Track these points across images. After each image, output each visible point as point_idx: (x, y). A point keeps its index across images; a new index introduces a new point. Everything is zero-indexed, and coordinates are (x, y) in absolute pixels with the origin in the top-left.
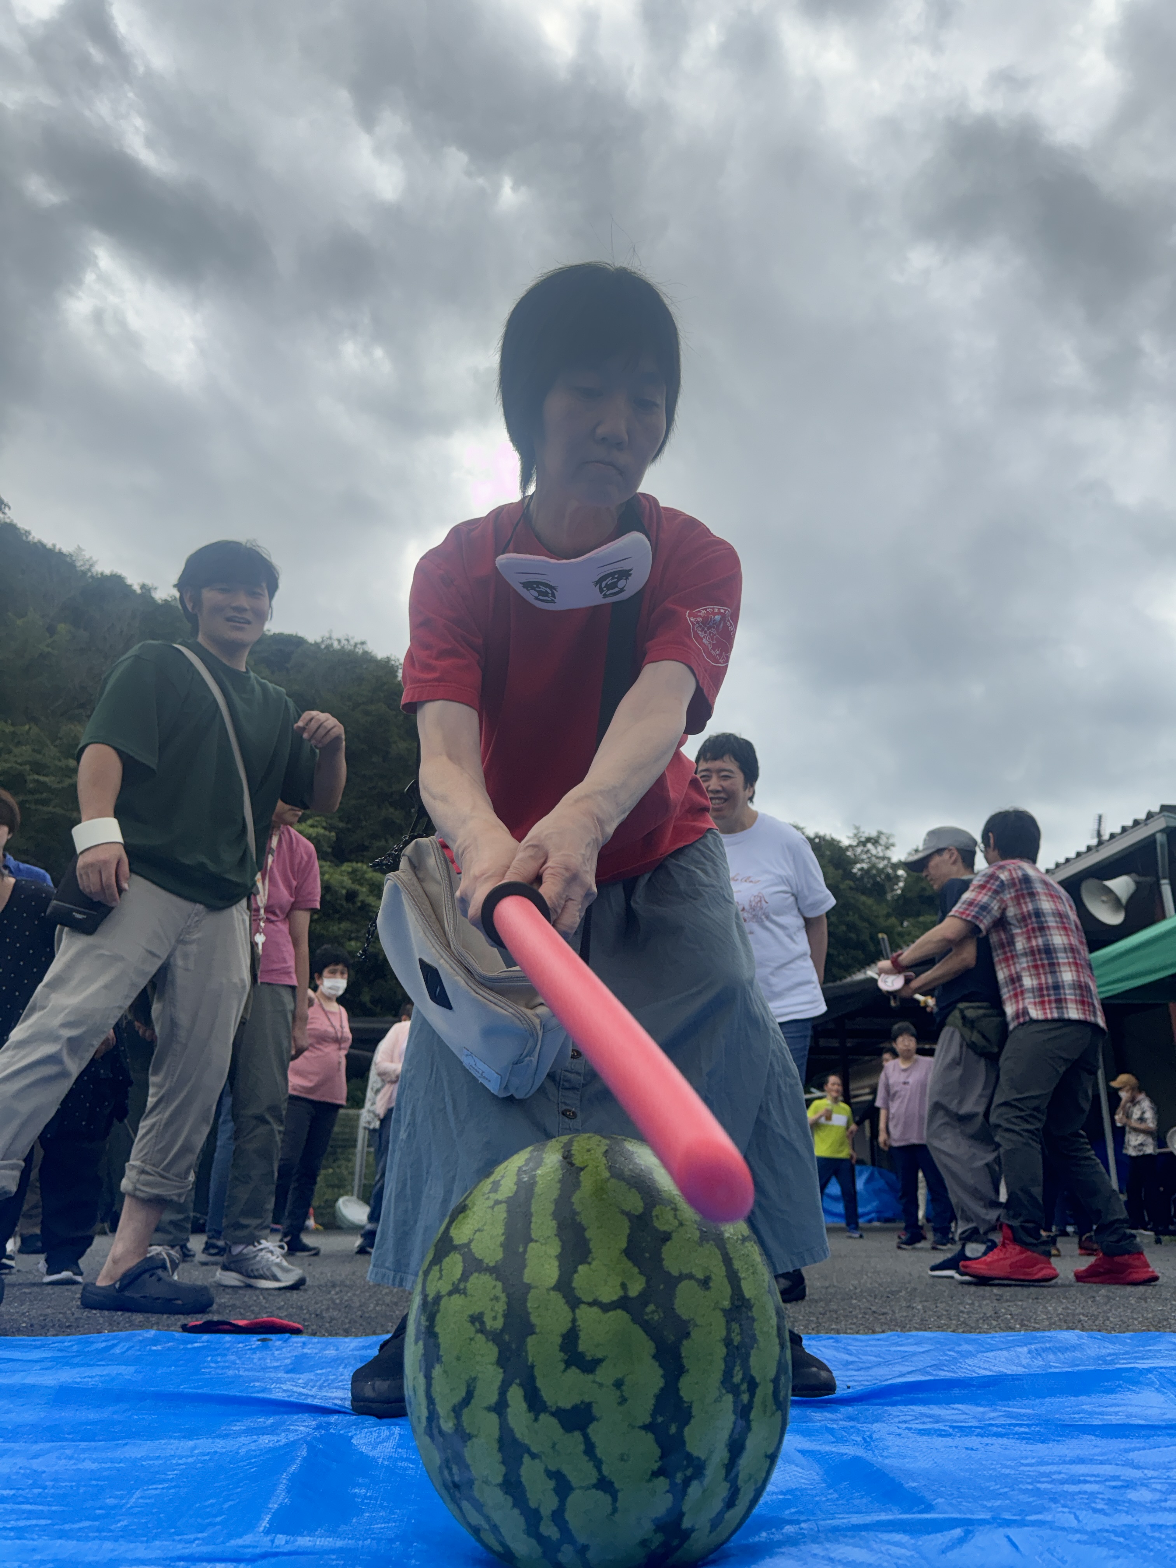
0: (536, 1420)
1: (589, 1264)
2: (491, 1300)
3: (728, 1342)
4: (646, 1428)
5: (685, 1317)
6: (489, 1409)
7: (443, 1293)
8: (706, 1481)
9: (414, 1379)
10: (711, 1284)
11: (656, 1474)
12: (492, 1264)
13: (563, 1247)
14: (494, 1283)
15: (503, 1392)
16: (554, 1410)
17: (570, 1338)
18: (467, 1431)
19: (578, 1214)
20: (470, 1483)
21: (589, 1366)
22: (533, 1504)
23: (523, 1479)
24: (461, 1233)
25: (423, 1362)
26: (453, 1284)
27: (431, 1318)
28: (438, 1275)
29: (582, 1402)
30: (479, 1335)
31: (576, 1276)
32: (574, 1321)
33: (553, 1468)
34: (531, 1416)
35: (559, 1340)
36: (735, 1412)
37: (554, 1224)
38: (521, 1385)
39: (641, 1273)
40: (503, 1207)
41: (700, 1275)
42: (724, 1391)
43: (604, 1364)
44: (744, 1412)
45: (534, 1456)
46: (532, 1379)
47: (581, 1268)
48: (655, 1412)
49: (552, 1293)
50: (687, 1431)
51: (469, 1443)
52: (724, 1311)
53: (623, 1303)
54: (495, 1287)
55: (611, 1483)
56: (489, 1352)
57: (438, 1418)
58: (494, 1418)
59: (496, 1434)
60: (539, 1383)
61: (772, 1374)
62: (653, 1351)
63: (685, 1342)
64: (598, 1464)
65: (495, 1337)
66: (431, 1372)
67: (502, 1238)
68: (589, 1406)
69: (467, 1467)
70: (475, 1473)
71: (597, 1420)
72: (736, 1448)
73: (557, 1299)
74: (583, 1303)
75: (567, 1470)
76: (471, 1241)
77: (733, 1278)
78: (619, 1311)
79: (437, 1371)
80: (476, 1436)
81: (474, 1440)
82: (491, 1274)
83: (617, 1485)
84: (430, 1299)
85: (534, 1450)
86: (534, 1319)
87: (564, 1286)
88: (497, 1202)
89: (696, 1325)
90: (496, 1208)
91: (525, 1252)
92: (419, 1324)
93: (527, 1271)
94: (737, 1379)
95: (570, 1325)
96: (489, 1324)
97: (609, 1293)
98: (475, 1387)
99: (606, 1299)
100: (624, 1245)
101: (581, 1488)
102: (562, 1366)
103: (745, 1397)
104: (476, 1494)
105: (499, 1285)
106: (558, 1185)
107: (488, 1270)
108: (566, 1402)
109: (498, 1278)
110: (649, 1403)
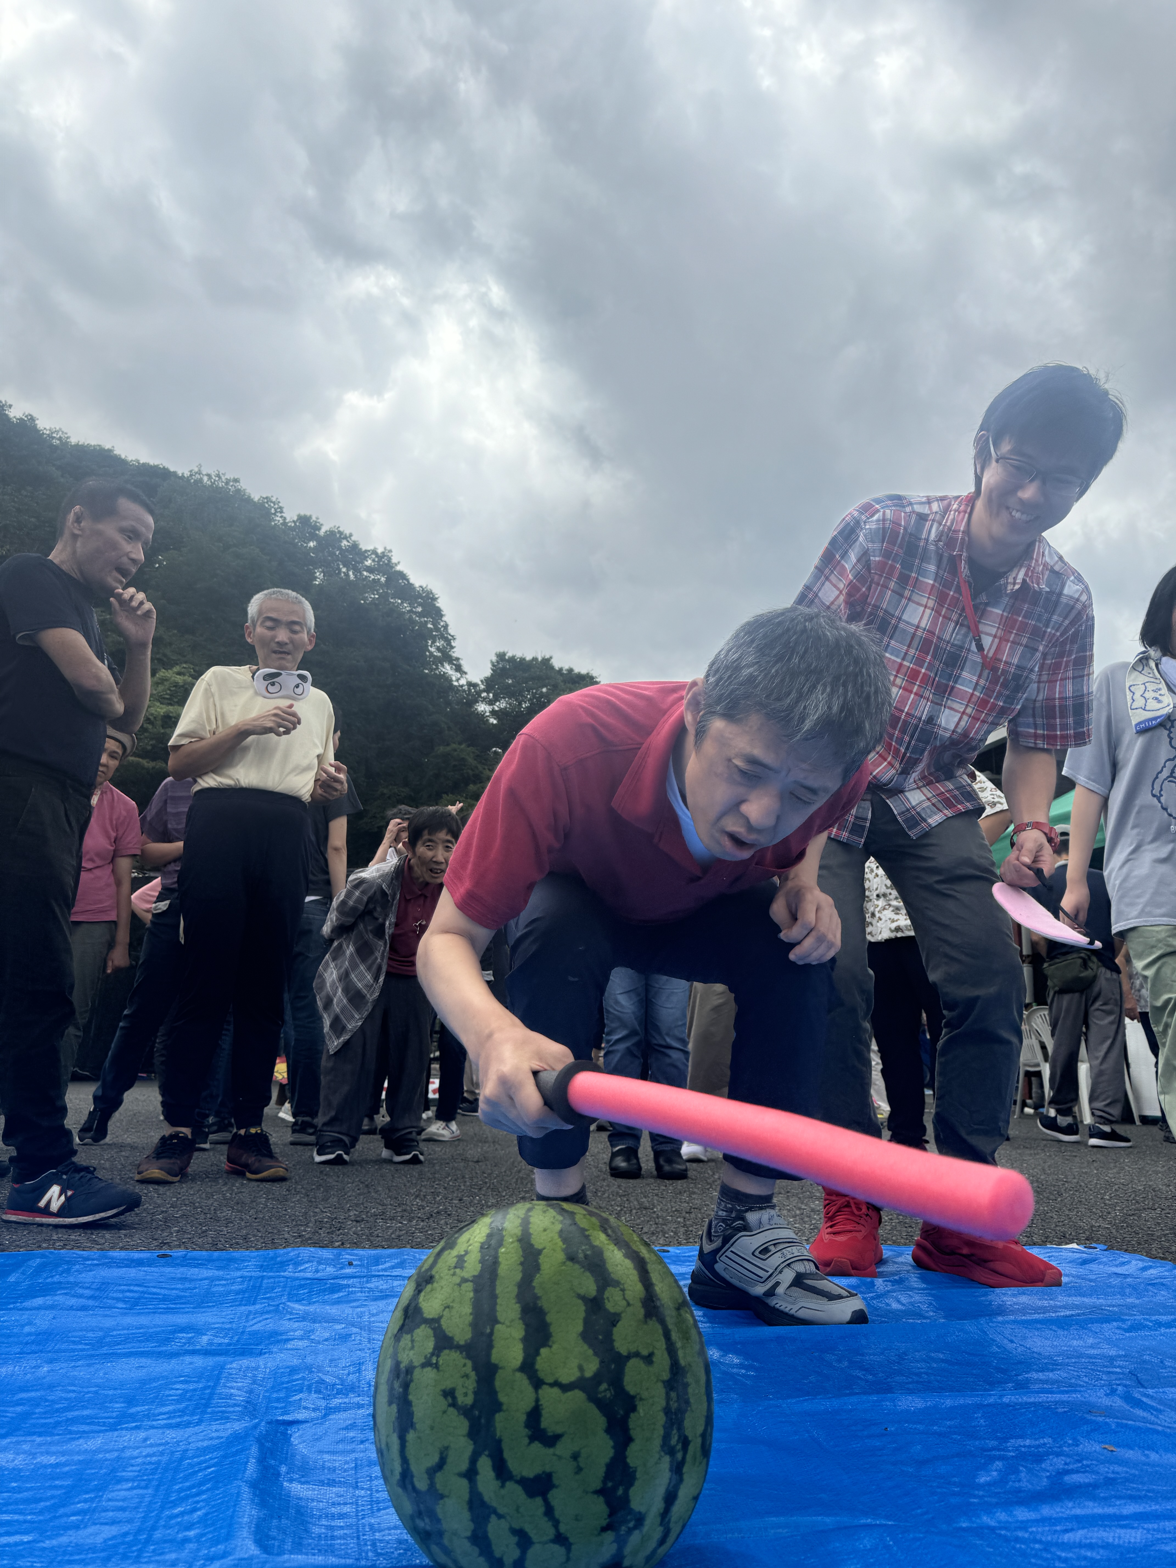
1: (550, 1347)
2: (463, 1377)
3: (667, 1411)
4: (599, 1492)
5: (632, 1393)
6: (461, 1475)
7: (416, 1364)
8: (646, 1528)
9: (388, 1436)
10: (654, 1359)
11: (604, 1529)
12: (462, 1343)
13: (526, 1331)
14: (463, 1361)
15: (473, 1461)
16: (518, 1478)
17: (534, 1415)
18: (440, 1492)
19: (539, 1298)
20: (441, 1534)
21: (550, 1440)
22: (497, 1554)
23: (490, 1535)
24: (431, 1305)
25: (396, 1424)
26: (426, 1357)
27: (406, 1386)
28: (410, 1345)
29: (544, 1472)
30: (451, 1409)
31: (538, 1358)
32: (537, 1400)
33: (516, 1526)
34: (499, 1483)
35: (523, 1418)
36: (671, 1470)
37: (517, 1307)
38: (490, 1456)
39: (596, 1354)
40: (469, 1286)
41: (645, 1353)
42: (663, 1454)
43: (563, 1439)
44: (678, 1469)
45: (500, 1517)
46: (500, 1451)
47: (544, 1351)
48: (606, 1478)
49: (518, 1375)
50: (632, 1492)
51: (441, 1502)
52: (663, 1382)
53: (581, 1384)
54: (465, 1365)
55: (566, 1539)
56: (462, 1425)
57: (412, 1476)
58: (465, 1482)
59: (466, 1497)
60: (507, 1455)
61: (700, 1429)
62: (605, 1425)
63: (632, 1415)
64: (556, 1523)
65: (466, 1412)
66: (405, 1436)
67: (470, 1318)
68: (549, 1475)
69: (439, 1521)
70: (445, 1526)
71: (557, 1487)
72: (670, 1498)
73: (523, 1381)
74: (544, 1383)
75: (528, 1528)
76: (440, 1317)
77: (671, 1350)
78: (577, 1391)
79: (411, 1436)
80: (448, 1497)
81: (446, 1499)
82: (461, 1353)
83: (571, 1540)
84: (402, 1366)
85: (501, 1510)
86: (502, 1398)
87: (528, 1367)
88: (464, 1280)
89: (641, 1399)
90: (464, 1285)
91: (492, 1333)
92: (391, 1389)
93: (494, 1351)
94: (674, 1441)
95: (533, 1404)
96: (461, 1399)
97: (569, 1374)
98: (447, 1455)
99: (565, 1379)
100: (580, 1328)
101: (539, 1543)
102: (527, 1441)
103: (679, 1456)
104: (446, 1541)
105: (469, 1364)
106: (520, 1268)
107: (458, 1347)
108: (529, 1472)
109: (469, 1357)
110: (601, 1471)
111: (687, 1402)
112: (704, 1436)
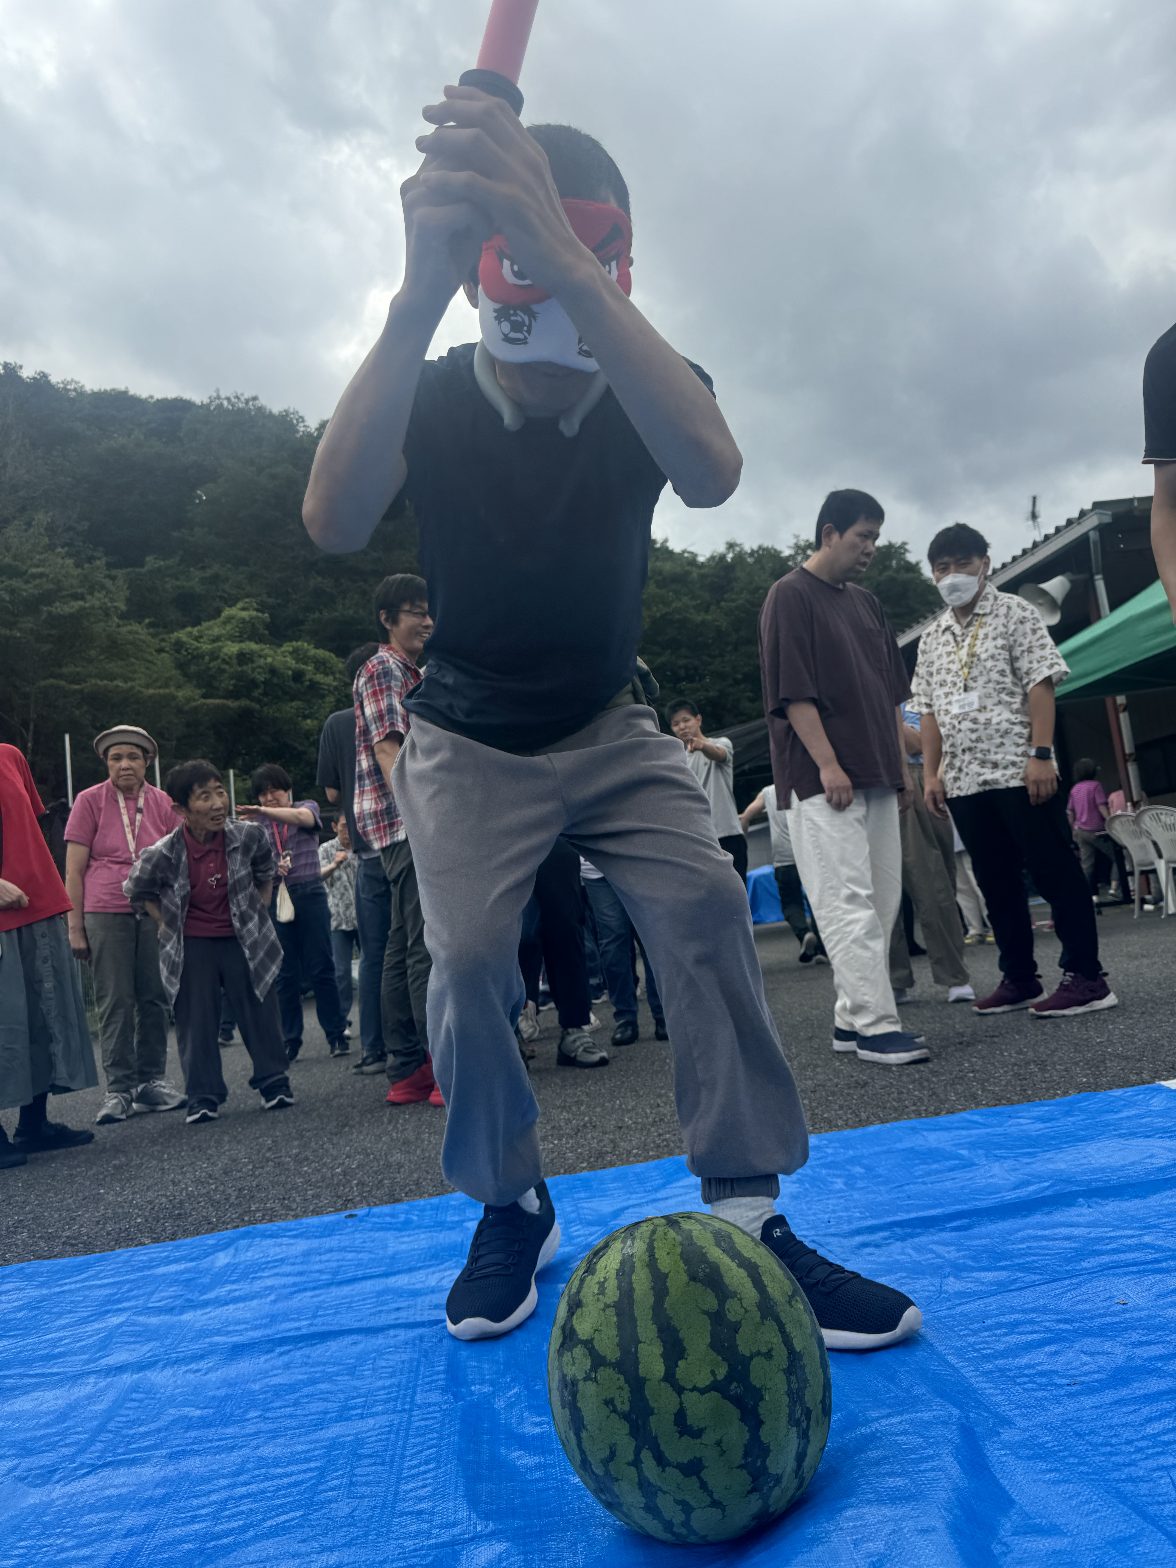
0: (664, 1471)
1: (686, 1359)
2: (618, 1389)
3: (790, 1393)
4: (741, 1467)
5: (758, 1386)
6: (629, 1464)
7: (579, 1378)
8: (783, 1483)
10: (773, 1353)
11: (750, 1492)
12: (613, 1361)
13: (664, 1347)
14: (617, 1376)
15: (637, 1453)
16: (675, 1464)
17: (680, 1417)
18: (615, 1476)
19: (671, 1318)
20: (621, 1504)
21: (697, 1434)
22: (668, 1518)
23: (659, 1505)
24: (583, 1328)
25: (571, 1424)
26: (585, 1372)
27: (574, 1394)
28: (571, 1361)
29: (695, 1458)
30: (613, 1414)
31: (677, 1369)
32: (681, 1403)
33: (679, 1498)
34: (660, 1468)
35: (672, 1418)
36: (798, 1437)
37: (654, 1328)
38: (650, 1449)
39: (724, 1359)
40: (611, 1311)
41: (764, 1350)
42: (790, 1427)
43: (707, 1431)
44: (804, 1435)
45: (665, 1493)
46: (658, 1446)
47: (680, 1363)
48: (746, 1455)
49: (663, 1384)
50: (768, 1460)
51: (616, 1483)
52: (783, 1370)
53: (715, 1386)
54: (618, 1379)
55: (721, 1503)
56: (623, 1428)
57: (591, 1463)
58: (633, 1469)
59: (636, 1479)
60: (662, 1448)
61: (820, 1397)
62: (739, 1416)
63: (760, 1403)
64: (710, 1494)
65: (626, 1417)
66: (579, 1433)
67: (617, 1340)
68: (700, 1460)
69: (617, 1495)
70: (623, 1498)
71: (707, 1467)
73: (667, 1390)
74: (685, 1389)
75: (687, 1498)
77: (787, 1340)
78: (713, 1392)
79: (584, 1435)
80: (621, 1479)
81: (620, 1481)
82: (614, 1369)
83: (724, 1503)
85: (665, 1489)
86: (652, 1404)
87: (669, 1377)
88: (607, 1306)
89: (767, 1388)
90: (607, 1310)
91: (636, 1352)
92: (562, 1397)
93: (641, 1366)
94: (798, 1415)
95: (678, 1406)
96: (619, 1407)
97: (704, 1379)
98: (615, 1450)
99: (701, 1385)
100: (708, 1340)
101: (700, 1508)
102: (678, 1435)
103: (804, 1425)
104: (627, 1509)
105: (622, 1378)
106: (652, 1292)
107: (611, 1365)
108: (684, 1459)
109: (620, 1372)
110: (741, 1453)
111: (806, 1381)
112: (823, 1402)
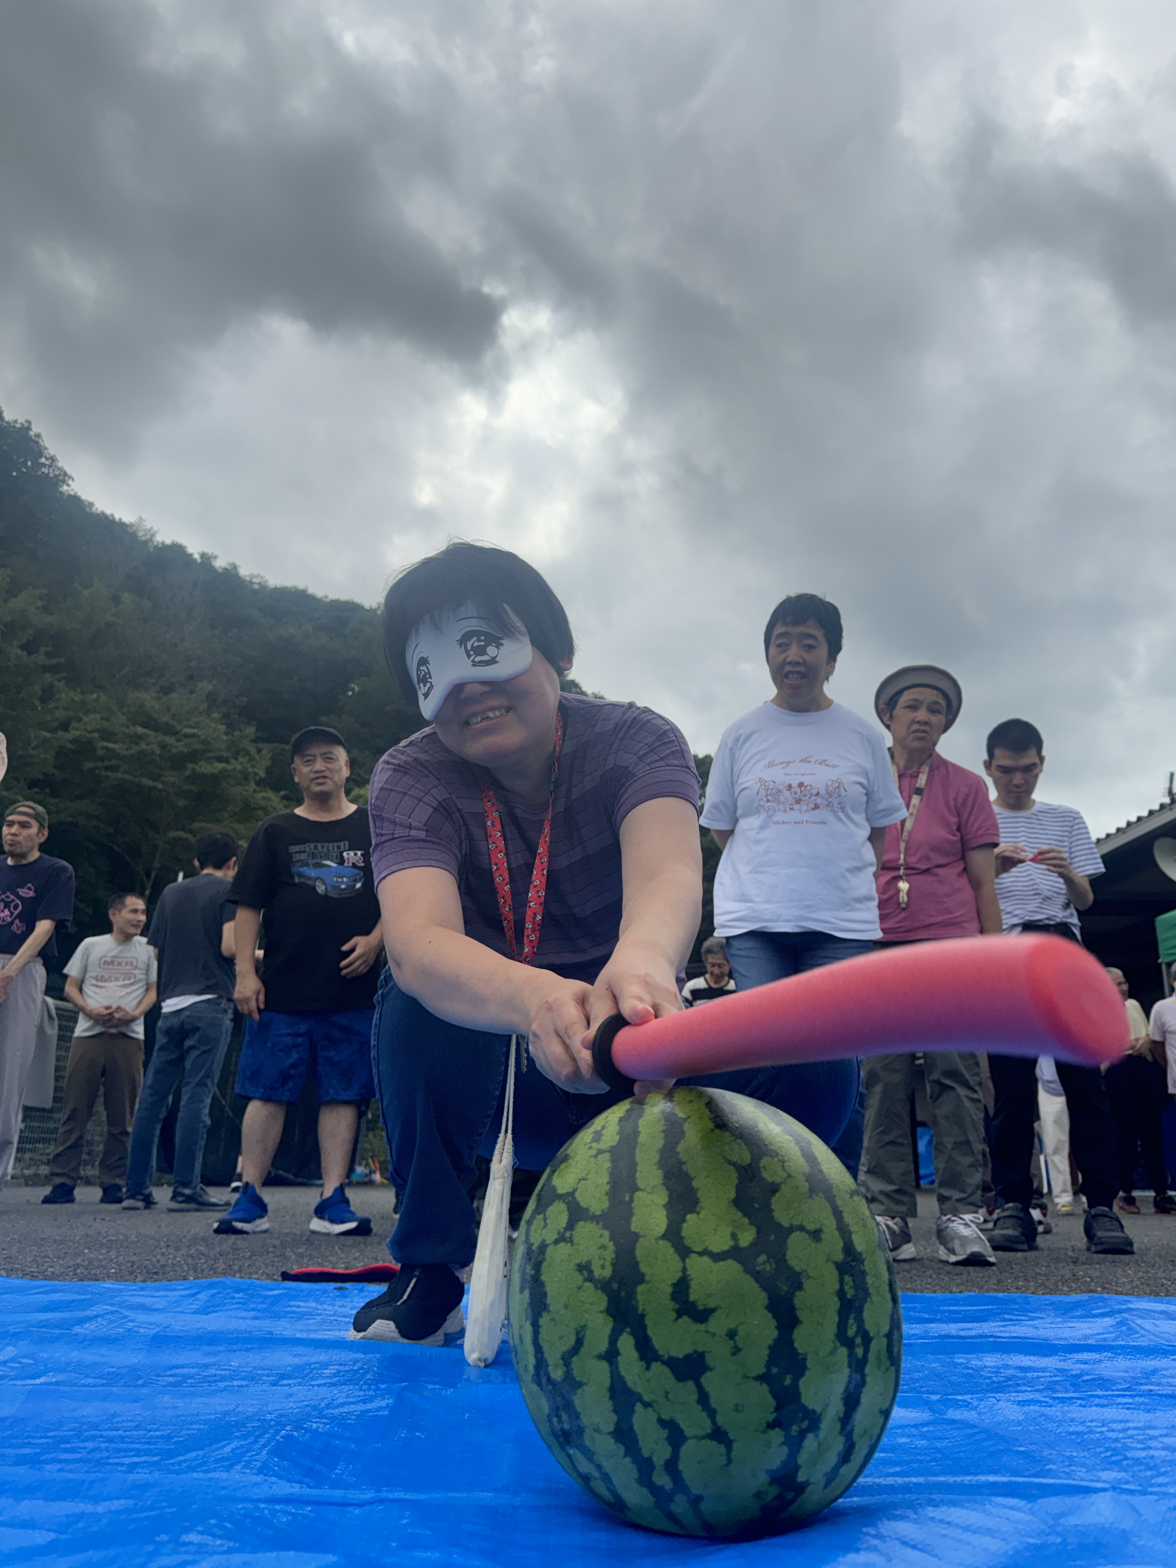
0: (648, 1368)
1: (698, 1213)
2: (599, 1248)
3: (841, 1296)
4: (761, 1378)
5: (798, 1269)
6: (600, 1357)
7: (548, 1242)
8: (822, 1434)
9: (521, 1327)
10: (823, 1236)
11: (771, 1426)
12: (598, 1213)
13: (670, 1197)
14: (601, 1232)
15: (614, 1339)
16: (666, 1358)
17: (681, 1288)
18: (578, 1379)
19: (684, 1163)
20: (581, 1431)
21: (701, 1315)
22: (646, 1454)
23: (636, 1428)
24: (565, 1183)
25: (529, 1311)
26: (559, 1233)
27: (537, 1267)
28: (542, 1224)
29: (695, 1352)
30: (588, 1284)
31: (685, 1225)
32: (684, 1269)
33: (666, 1417)
34: (643, 1364)
35: (670, 1290)
36: (850, 1366)
37: (660, 1173)
38: (632, 1333)
39: (751, 1223)
40: (607, 1156)
41: (811, 1227)
42: (838, 1344)
43: (716, 1314)
44: (858, 1365)
45: (647, 1405)
46: (644, 1327)
47: (689, 1217)
48: (769, 1364)
49: (661, 1242)
50: (802, 1383)
51: (579, 1391)
52: (835, 1263)
53: (735, 1253)
54: (601, 1236)
55: (725, 1435)
56: (599, 1303)
57: (547, 1366)
58: (604, 1366)
59: (608, 1383)
60: (650, 1332)
61: (886, 1329)
62: (766, 1302)
63: (798, 1293)
64: (712, 1414)
65: (604, 1286)
66: (538, 1321)
67: (607, 1187)
68: (701, 1356)
69: (577, 1416)
70: (585, 1420)
71: (711, 1369)
72: (851, 1401)
73: (667, 1249)
74: (692, 1252)
75: (679, 1420)
76: (575, 1190)
77: (843, 1230)
78: (730, 1262)
79: (544, 1321)
80: (586, 1384)
81: (585, 1387)
82: (597, 1223)
83: (731, 1436)
84: (534, 1248)
85: (646, 1399)
86: (643, 1268)
87: (673, 1235)
88: (600, 1152)
89: (808, 1277)
90: (599, 1157)
91: (631, 1200)
92: (523, 1273)
93: (634, 1219)
94: (851, 1332)
95: (680, 1274)
96: (598, 1273)
97: (720, 1243)
98: (584, 1336)
99: (716, 1249)
100: (732, 1195)
101: (695, 1437)
102: (674, 1315)
103: (860, 1351)
104: (587, 1441)
105: (606, 1233)
106: (662, 1135)
107: (595, 1219)
108: (679, 1350)
109: (605, 1227)
110: (763, 1354)
111: (867, 1294)
